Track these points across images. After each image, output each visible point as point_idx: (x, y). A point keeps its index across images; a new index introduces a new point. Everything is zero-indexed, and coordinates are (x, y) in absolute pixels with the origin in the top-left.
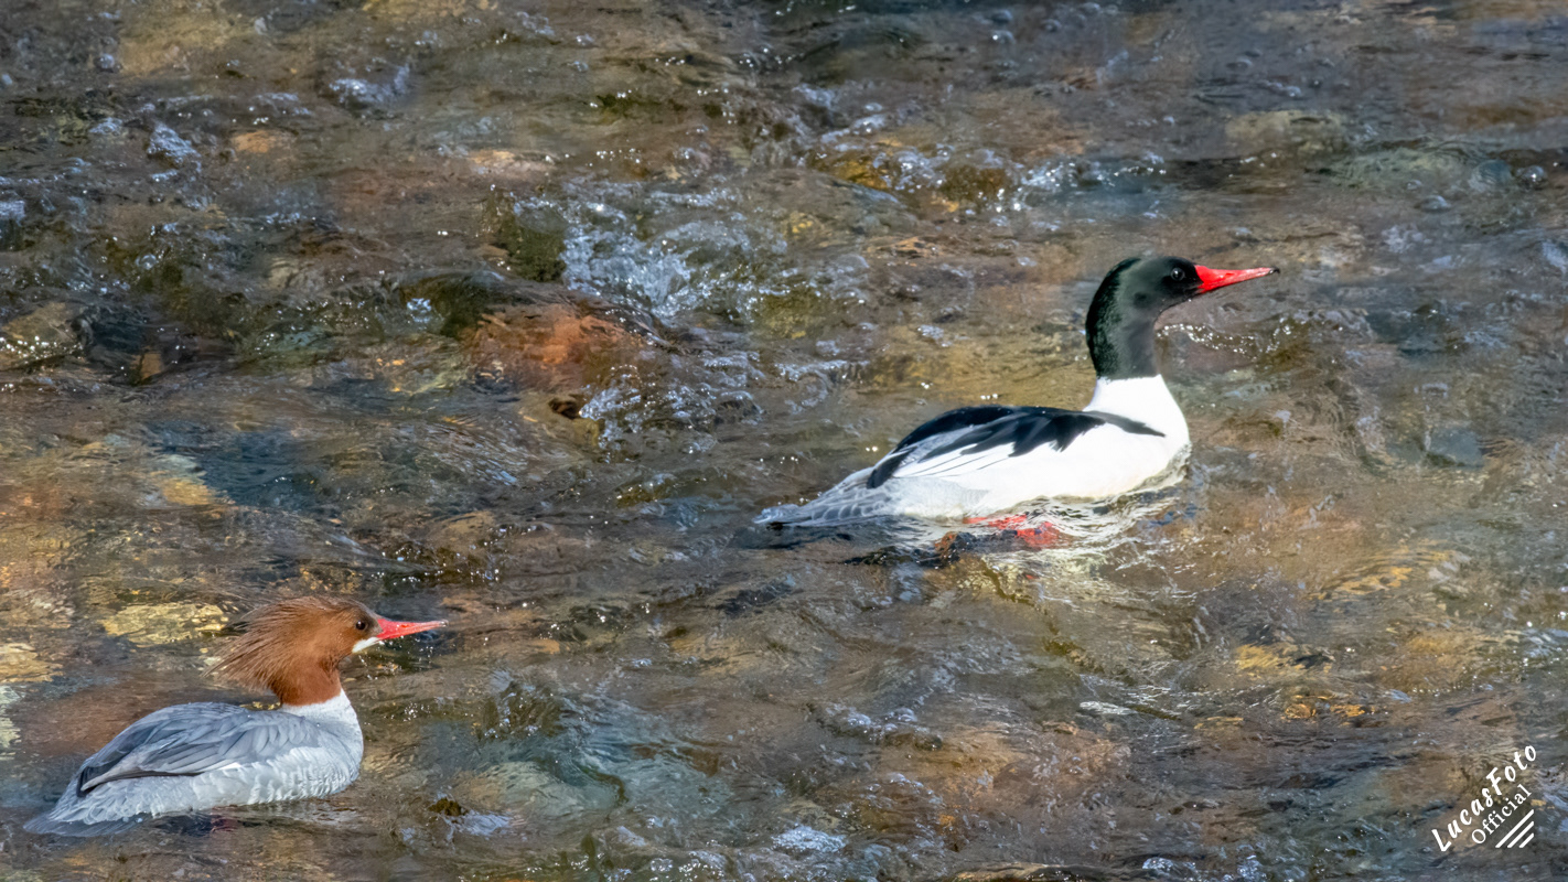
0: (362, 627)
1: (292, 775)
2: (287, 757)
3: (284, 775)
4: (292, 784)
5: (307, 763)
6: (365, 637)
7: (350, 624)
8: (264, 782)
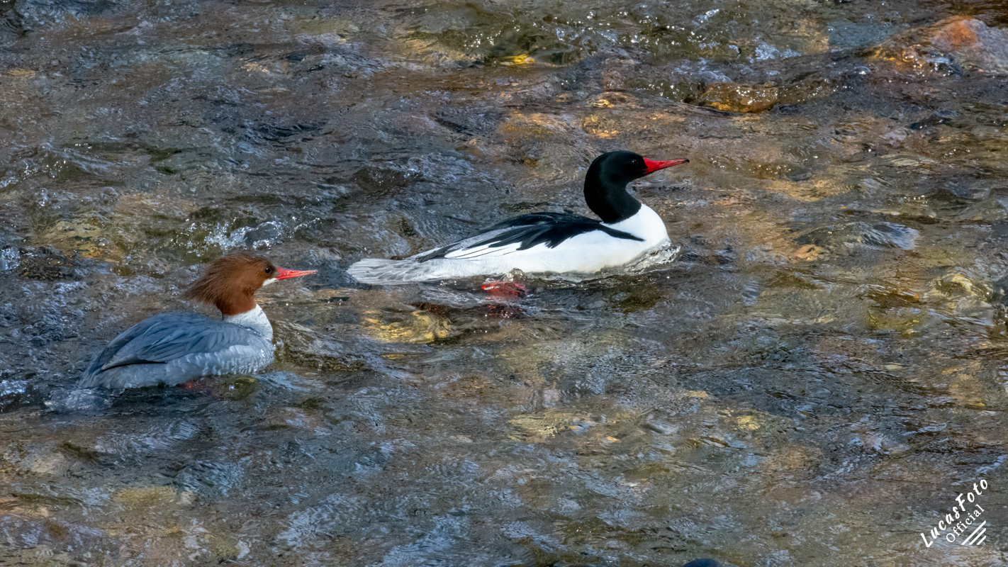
0: (267, 271)
1: (228, 362)
2: (227, 351)
3: (223, 363)
4: (228, 368)
5: (238, 356)
6: (270, 277)
7: (262, 269)
8: (211, 367)
